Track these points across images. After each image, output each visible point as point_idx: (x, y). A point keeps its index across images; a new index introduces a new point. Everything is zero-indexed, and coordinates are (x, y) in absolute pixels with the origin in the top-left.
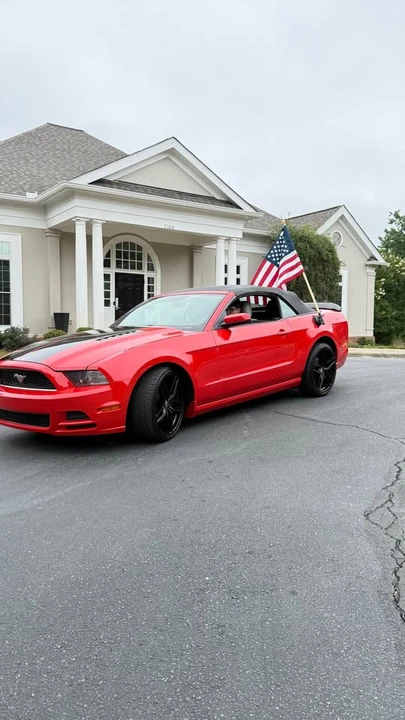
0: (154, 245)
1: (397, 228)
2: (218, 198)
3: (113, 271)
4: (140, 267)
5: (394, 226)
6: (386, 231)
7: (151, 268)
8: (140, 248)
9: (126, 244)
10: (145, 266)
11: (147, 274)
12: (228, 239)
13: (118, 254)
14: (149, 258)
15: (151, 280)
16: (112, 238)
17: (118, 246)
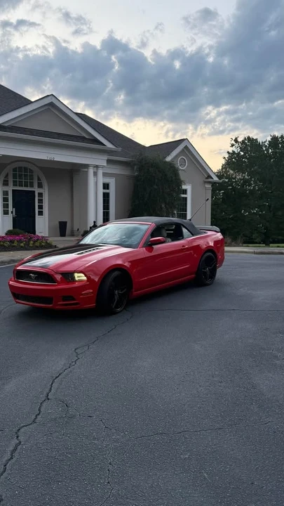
0: (41, 168)
1: (236, 150)
2: (87, 137)
3: (10, 189)
4: (32, 186)
5: (234, 148)
6: (228, 152)
7: (40, 186)
8: (31, 171)
9: (20, 168)
10: (36, 184)
11: (37, 190)
12: (97, 167)
13: (15, 176)
14: (39, 179)
15: (40, 195)
16: (9, 164)
17: (15, 170)
